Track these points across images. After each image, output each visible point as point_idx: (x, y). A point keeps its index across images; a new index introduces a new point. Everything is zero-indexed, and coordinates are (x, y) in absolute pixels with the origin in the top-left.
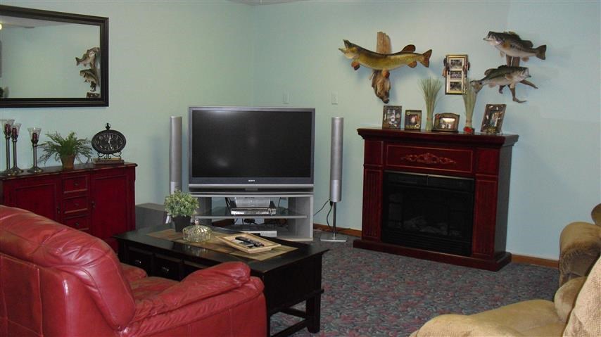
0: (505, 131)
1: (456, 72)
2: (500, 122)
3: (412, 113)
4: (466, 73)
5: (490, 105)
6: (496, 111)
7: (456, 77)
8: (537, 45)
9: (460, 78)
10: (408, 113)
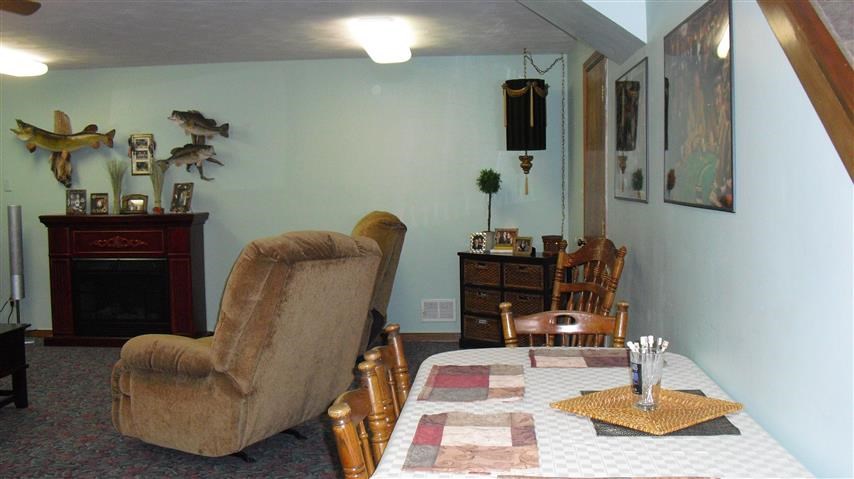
0: (194, 210)
1: (142, 152)
2: (188, 200)
4: (152, 153)
7: (142, 157)
8: (220, 123)
9: (146, 157)
10: (94, 197)
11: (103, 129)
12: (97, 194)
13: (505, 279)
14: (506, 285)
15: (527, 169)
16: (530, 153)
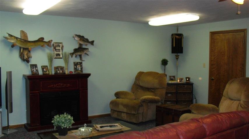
1: (58, 49)
2: (82, 68)
3: (44, 67)
4: (62, 49)
5: (75, 62)
6: (78, 64)
7: (57, 51)
8: (90, 40)
9: (60, 52)
10: (43, 67)
11: (46, 40)
12: (44, 66)
13: (178, 90)
14: (178, 92)
15: (177, 59)
16: (178, 54)
